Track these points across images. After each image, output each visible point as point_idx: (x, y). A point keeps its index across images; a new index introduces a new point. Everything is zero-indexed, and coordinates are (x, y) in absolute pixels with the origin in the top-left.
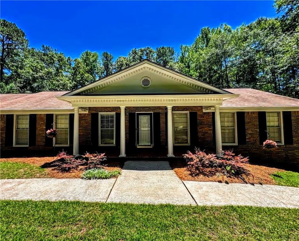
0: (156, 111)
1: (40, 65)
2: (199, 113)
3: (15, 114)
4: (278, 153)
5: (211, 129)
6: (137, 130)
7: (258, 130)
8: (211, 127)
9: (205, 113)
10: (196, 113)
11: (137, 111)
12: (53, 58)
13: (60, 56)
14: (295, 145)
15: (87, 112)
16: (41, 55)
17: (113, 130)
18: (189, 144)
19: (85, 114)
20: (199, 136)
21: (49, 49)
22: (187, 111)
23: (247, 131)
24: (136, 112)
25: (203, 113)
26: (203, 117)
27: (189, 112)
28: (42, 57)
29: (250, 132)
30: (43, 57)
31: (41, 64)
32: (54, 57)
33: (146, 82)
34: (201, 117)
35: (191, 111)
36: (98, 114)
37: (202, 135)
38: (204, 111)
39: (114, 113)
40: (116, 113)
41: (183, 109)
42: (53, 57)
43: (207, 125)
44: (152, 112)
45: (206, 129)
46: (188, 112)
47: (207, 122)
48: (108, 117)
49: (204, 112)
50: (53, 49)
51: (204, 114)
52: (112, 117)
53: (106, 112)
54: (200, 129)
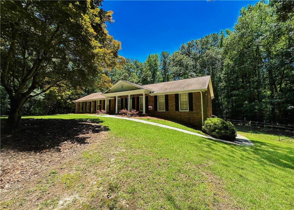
3: (97, 100)
4: (185, 116)
7: (175, 103)
14: (194, 111)
15: (113, 99)
23: (169, 104)
29: (171, 104)
33: (122, 87)
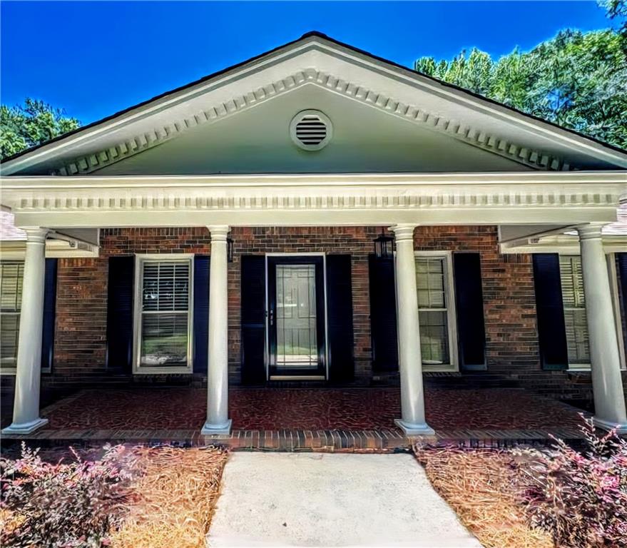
0: (334, 250)
1: (17, 146)
2: (487, 257)
5: (529, 312)
6: (270, 315)
8: (532, 308)
9: (506, 258)
10: (477, 256)
11: (270, 251)
12: (48, 127)
13: (65, 124)
16: (20, 121)
17: (186, 315)
18: (453, 367)
19: (87, 260)
20: (489, 339)
21: (42, 108)
22: (443, 249)
24: (267, 254)
25: (500, 256)
26: (503, 271)
27: (450, 252)
28: (24, 127)
30: (26, 126)
31: (18, 143)
32: (52, 126)
34: (495, 271)
35: (457, 250)
36: (132, 259)
37: (499, 335)
38: (505, 249)
39: (191, 256)
40: (197, 258)
41: (430, 244)
42: (48, 124)
43: (514, 298)
44: (323, 254)
45: (513, 312)
46: (446, 253)
47: (517, 289)
48: (167, 270)
49: (505, 255)
50: (51, 108)
51: (505, 261)
52: (182, 270)
53: (163, 252)
54: (491, 312)
